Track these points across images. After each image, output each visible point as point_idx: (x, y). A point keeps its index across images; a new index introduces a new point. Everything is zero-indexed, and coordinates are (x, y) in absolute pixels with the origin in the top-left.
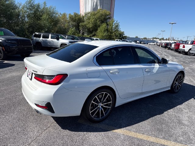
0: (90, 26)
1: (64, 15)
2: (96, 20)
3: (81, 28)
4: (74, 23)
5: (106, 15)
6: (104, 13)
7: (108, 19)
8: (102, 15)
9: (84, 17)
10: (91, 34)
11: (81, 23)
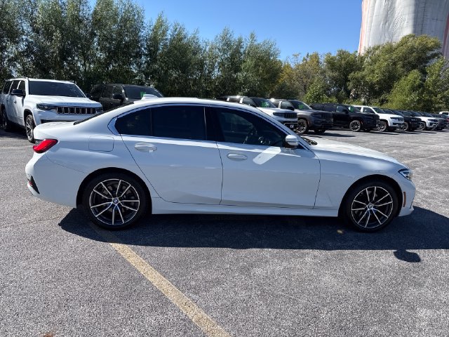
0: (376, 78)
1: (316, 56)
2: (395, 64)
3: (350, 85)
4: (336, 74)
5: (426, 49)
6: (419, 44)
7: (429, 58)
8: (412, 50)
9: (362, 59)
10: (376, 98)
11: (352, 74)
